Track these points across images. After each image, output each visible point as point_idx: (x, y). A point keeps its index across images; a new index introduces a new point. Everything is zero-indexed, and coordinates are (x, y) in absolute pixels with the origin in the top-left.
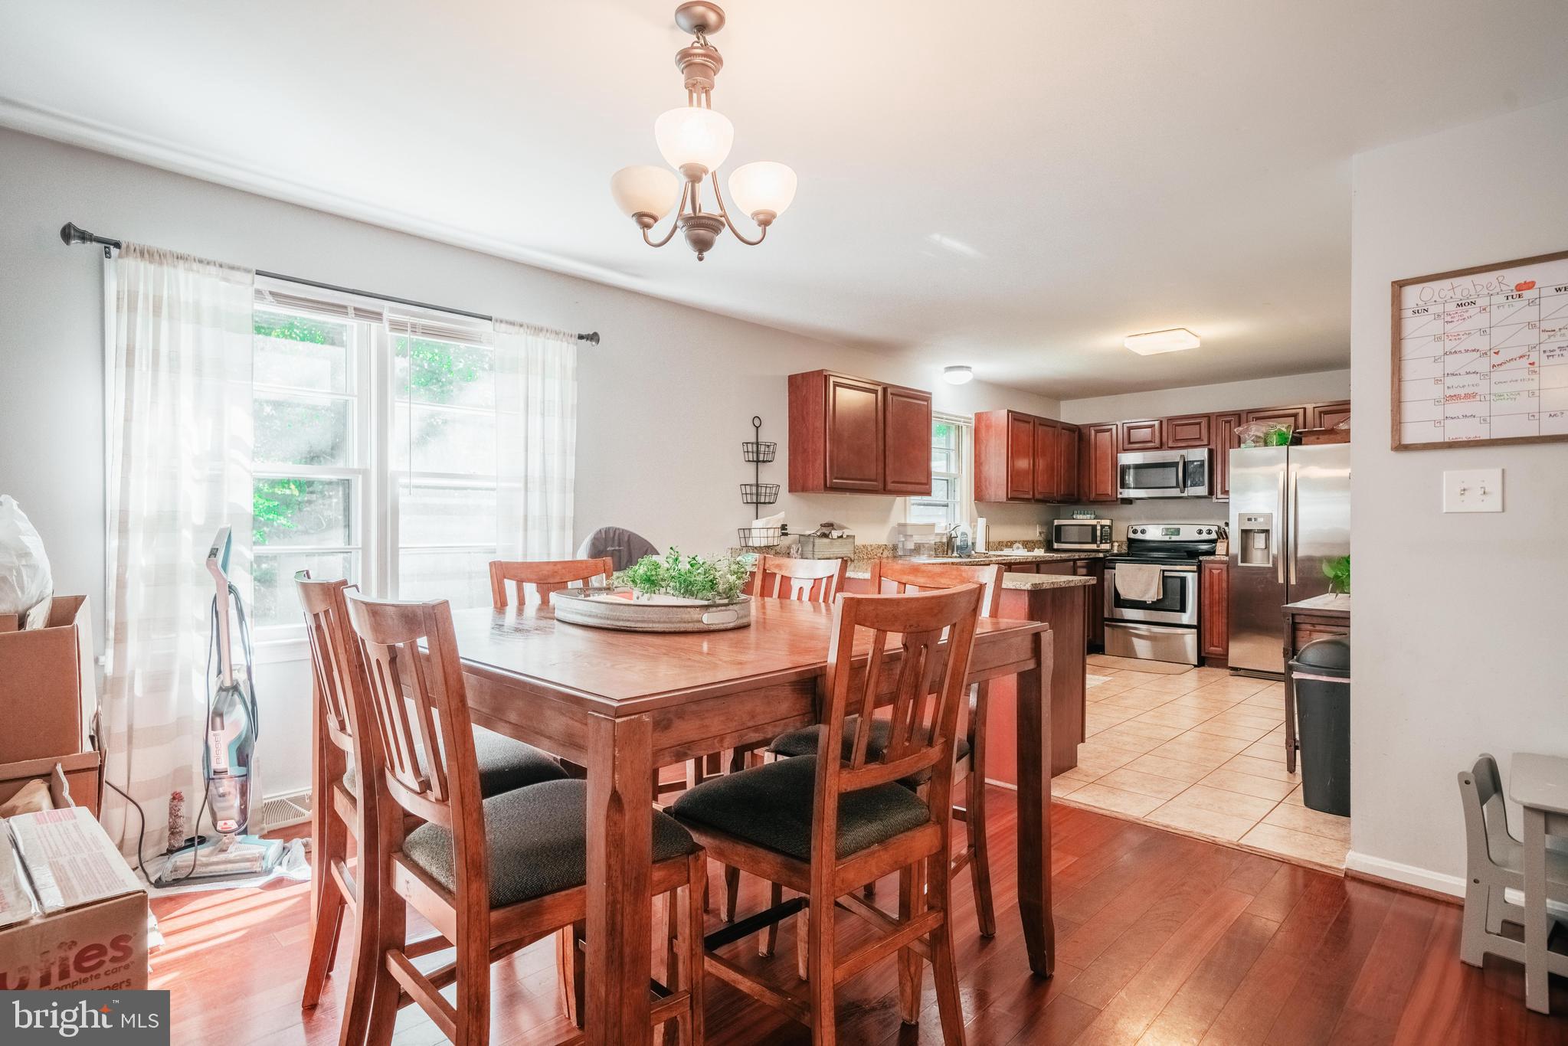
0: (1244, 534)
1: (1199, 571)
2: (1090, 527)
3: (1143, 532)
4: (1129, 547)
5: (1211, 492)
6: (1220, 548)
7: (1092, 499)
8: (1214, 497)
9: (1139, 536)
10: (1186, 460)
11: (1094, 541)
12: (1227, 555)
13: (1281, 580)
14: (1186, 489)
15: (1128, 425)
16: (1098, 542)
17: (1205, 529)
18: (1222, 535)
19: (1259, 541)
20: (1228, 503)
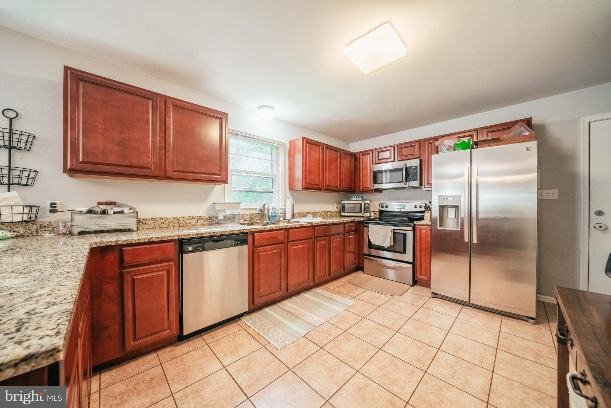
0: (441, 208)
1: (414, 230)
2: (359, 204)
3: (387, 207)
4: (380, 215)
5: (421, 184)
6: (427, 216)
7: (360, 190)
8: (423, 187)
9: (384, 209)
10: (407, 166)
11: (361, 212)
12: (431, 219)
13: (466, 239)
14: (407, 183)
15: (378, 150)
16: (363, 212)
17: (418, 205)
18: (428, 208)
19: (451, 213)
20: (431, 190)
